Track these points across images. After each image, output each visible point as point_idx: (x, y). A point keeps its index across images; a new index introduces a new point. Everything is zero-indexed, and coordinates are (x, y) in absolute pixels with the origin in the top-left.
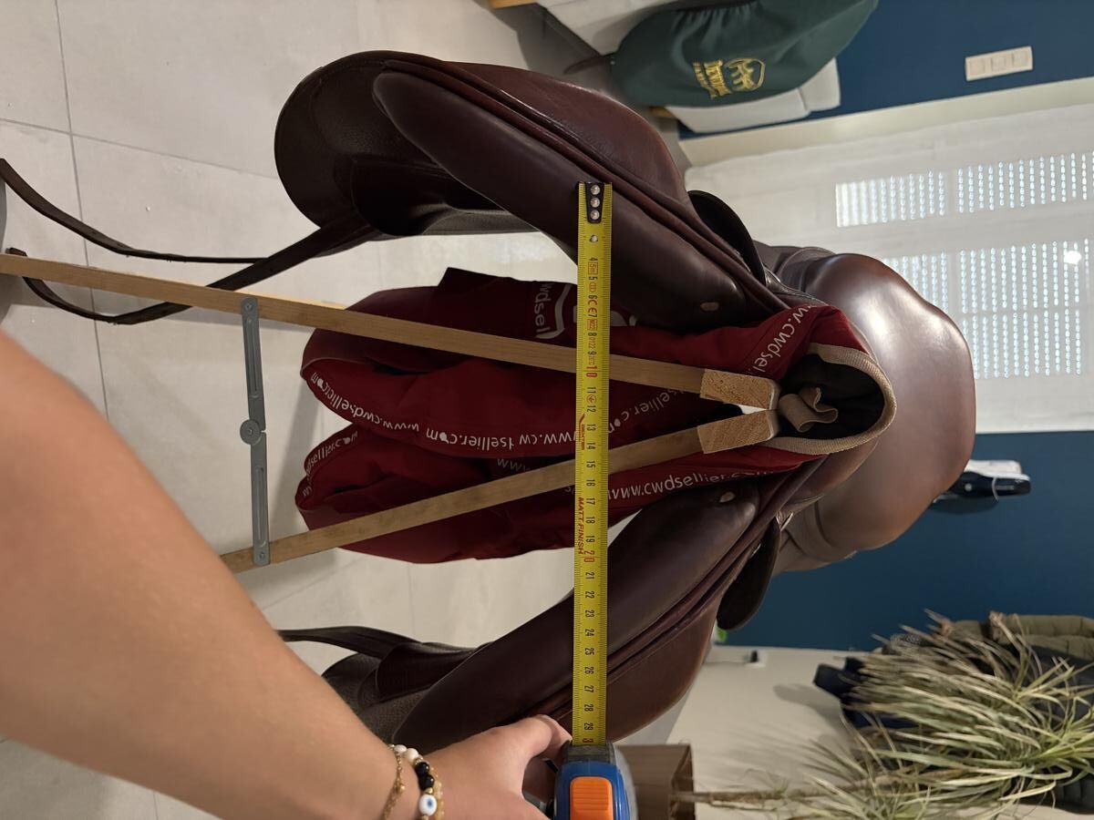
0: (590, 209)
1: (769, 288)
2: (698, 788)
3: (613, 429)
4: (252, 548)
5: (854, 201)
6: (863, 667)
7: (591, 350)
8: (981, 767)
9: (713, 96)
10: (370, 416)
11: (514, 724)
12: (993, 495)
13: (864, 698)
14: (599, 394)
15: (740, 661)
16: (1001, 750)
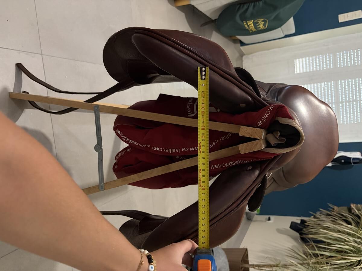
0: (202, 75)
1: (262, 99)
2: (250, 263)
3: (213, 146)
4: (99, 185)
5: (301, 65)
6: (306, 223)
7: (203, 121)
8: (347, 257)
9: (251, 32)
10: (135, 143)
11: (180, 242)
12: (351, 164)
13: (306, 233)
14: (205, 135)
15: (264, 220)
16: (354, 251)
